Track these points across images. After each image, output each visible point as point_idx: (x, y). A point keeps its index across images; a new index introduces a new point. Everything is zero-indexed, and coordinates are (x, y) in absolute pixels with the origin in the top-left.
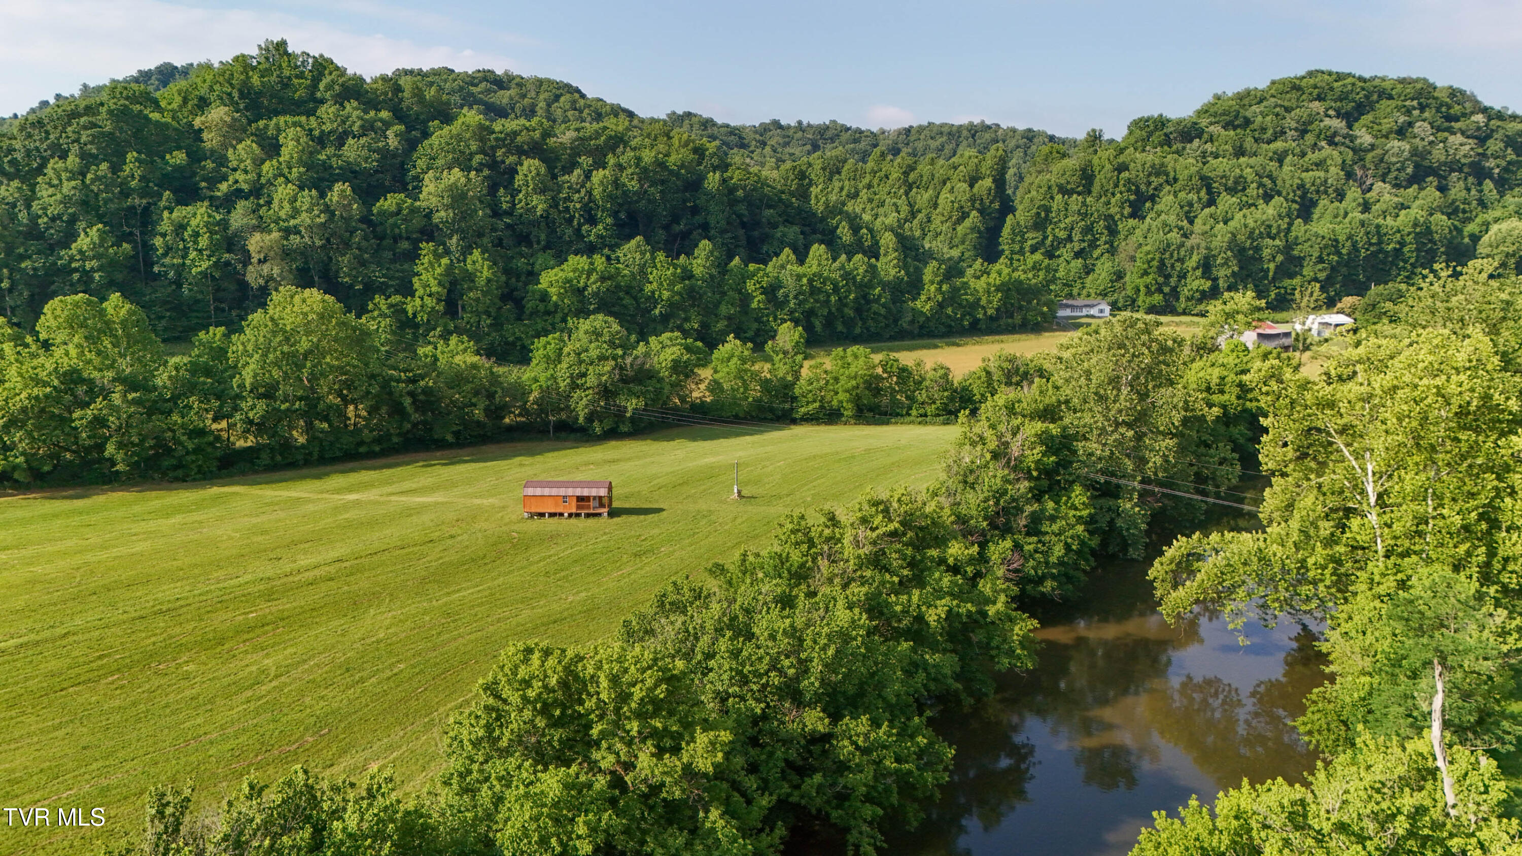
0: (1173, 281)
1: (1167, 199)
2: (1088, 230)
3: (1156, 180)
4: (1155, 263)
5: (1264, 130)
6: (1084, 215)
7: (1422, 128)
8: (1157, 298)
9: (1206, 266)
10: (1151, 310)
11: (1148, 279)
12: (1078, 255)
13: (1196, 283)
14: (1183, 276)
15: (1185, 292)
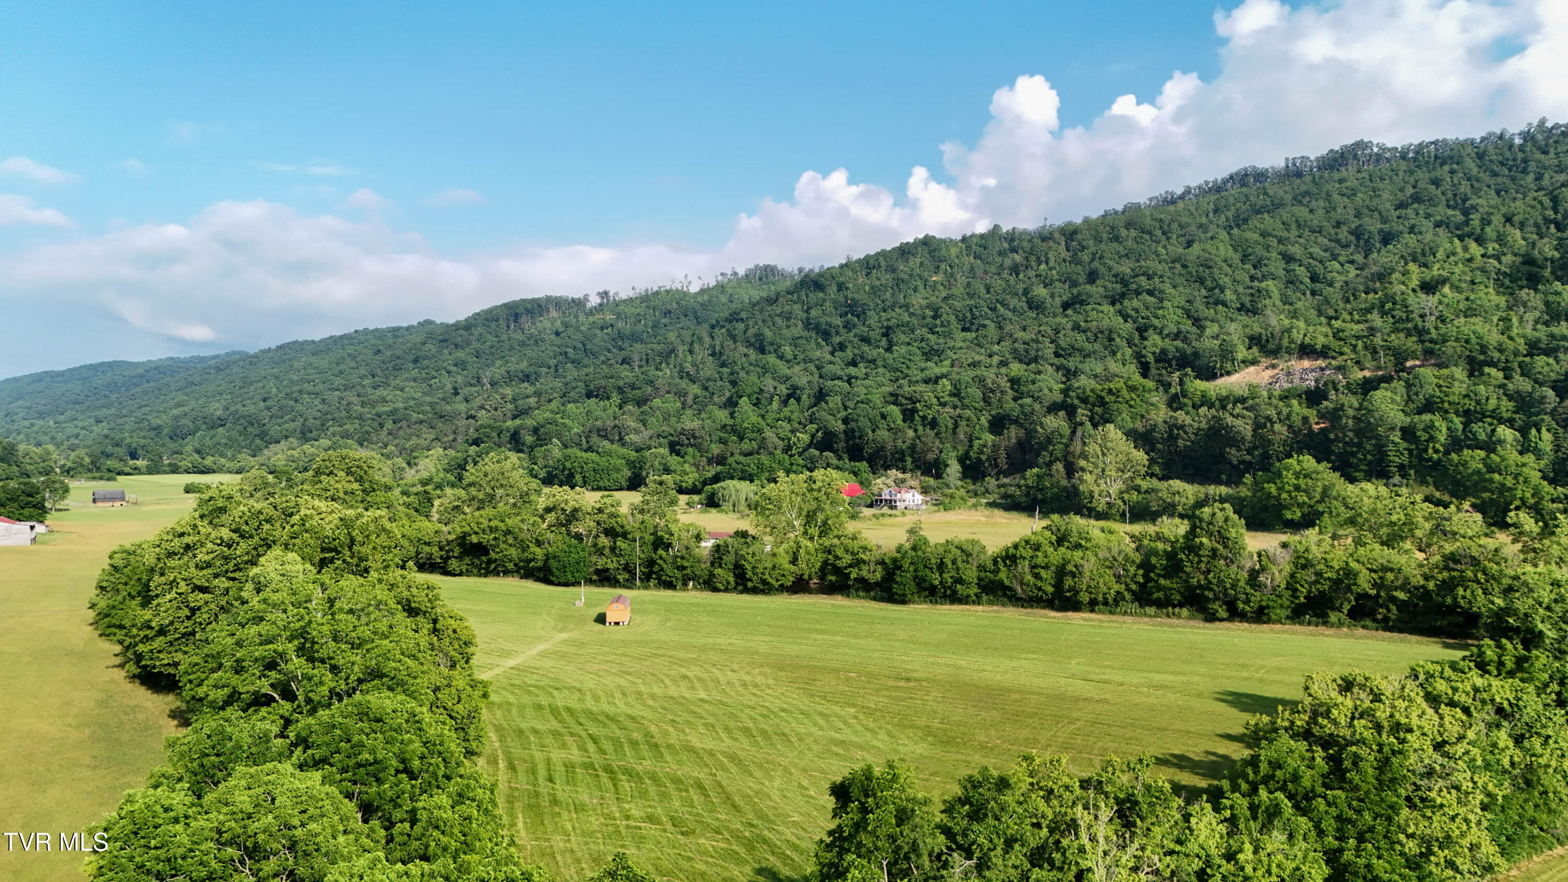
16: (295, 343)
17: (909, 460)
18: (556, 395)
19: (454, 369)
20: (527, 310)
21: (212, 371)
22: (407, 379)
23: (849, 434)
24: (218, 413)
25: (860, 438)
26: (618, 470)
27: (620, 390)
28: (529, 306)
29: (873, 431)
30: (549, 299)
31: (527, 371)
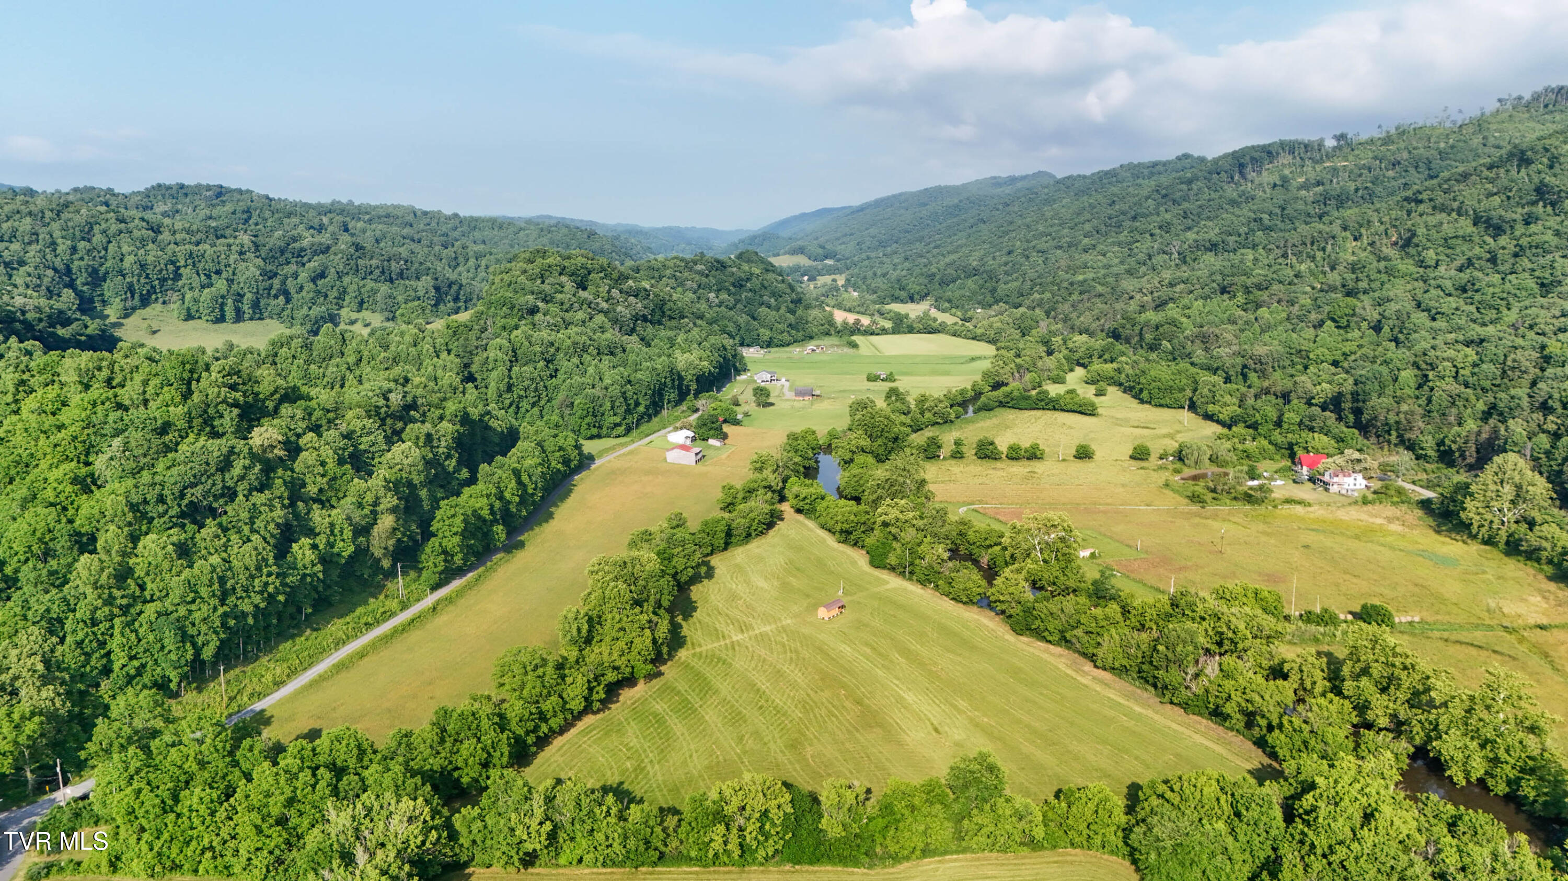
0: (598, 418)
1: (565, 364)
2: (536, 390)
3: (552, 350)
4: (591, 410)
5: (562, 304)
6: (532, 379)
7: (615, 292)
8: (594, 431)
9: (612, 408)
10: (592, 438)
11: (587, 420)
12: (533, 405)
13: (610, 419)
14: (603, 414)
15: (606, 424)
16: (1068, 178)
17: (1394, 433)
18: (1197, 286)
19: (1157, 231)
20: (1254, 160)
21: (1001, 207)
22: (1113, 244)
23: (1355, 396)
24: (975, 263)
25: (1364, 402)
26: (1182, 390)
27: (1247, 291)
28: (1257, 155)
29: (1380, 396)
30: (1282, 144)
31: (1215, 239)
